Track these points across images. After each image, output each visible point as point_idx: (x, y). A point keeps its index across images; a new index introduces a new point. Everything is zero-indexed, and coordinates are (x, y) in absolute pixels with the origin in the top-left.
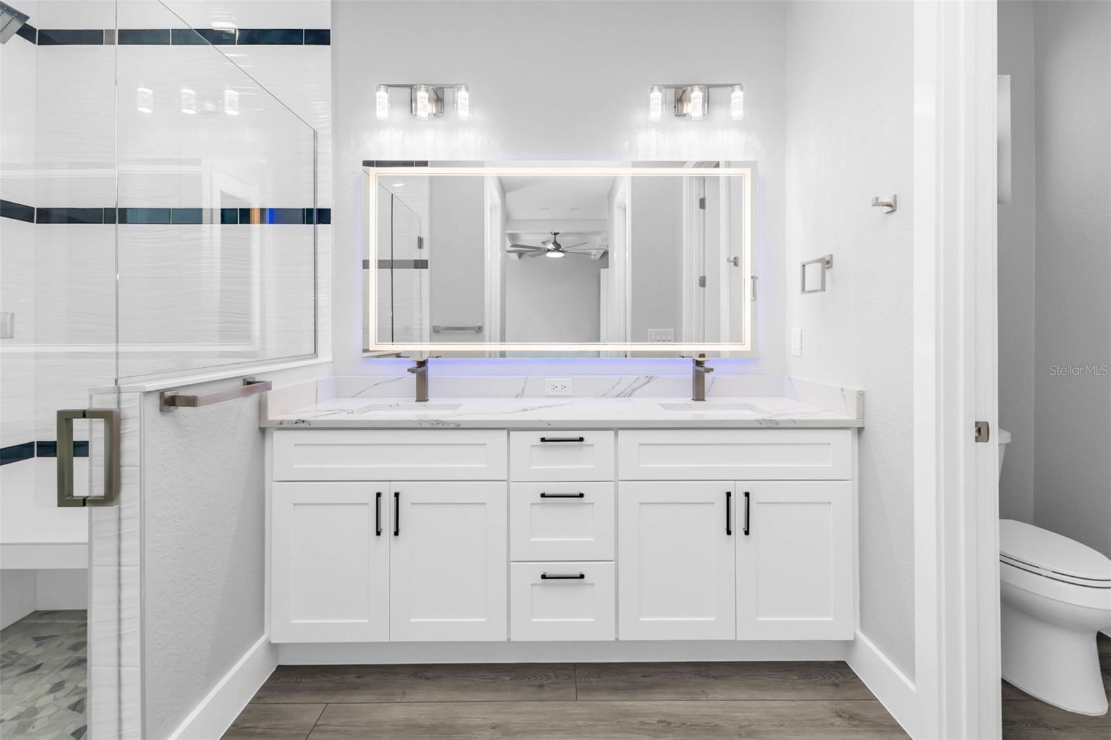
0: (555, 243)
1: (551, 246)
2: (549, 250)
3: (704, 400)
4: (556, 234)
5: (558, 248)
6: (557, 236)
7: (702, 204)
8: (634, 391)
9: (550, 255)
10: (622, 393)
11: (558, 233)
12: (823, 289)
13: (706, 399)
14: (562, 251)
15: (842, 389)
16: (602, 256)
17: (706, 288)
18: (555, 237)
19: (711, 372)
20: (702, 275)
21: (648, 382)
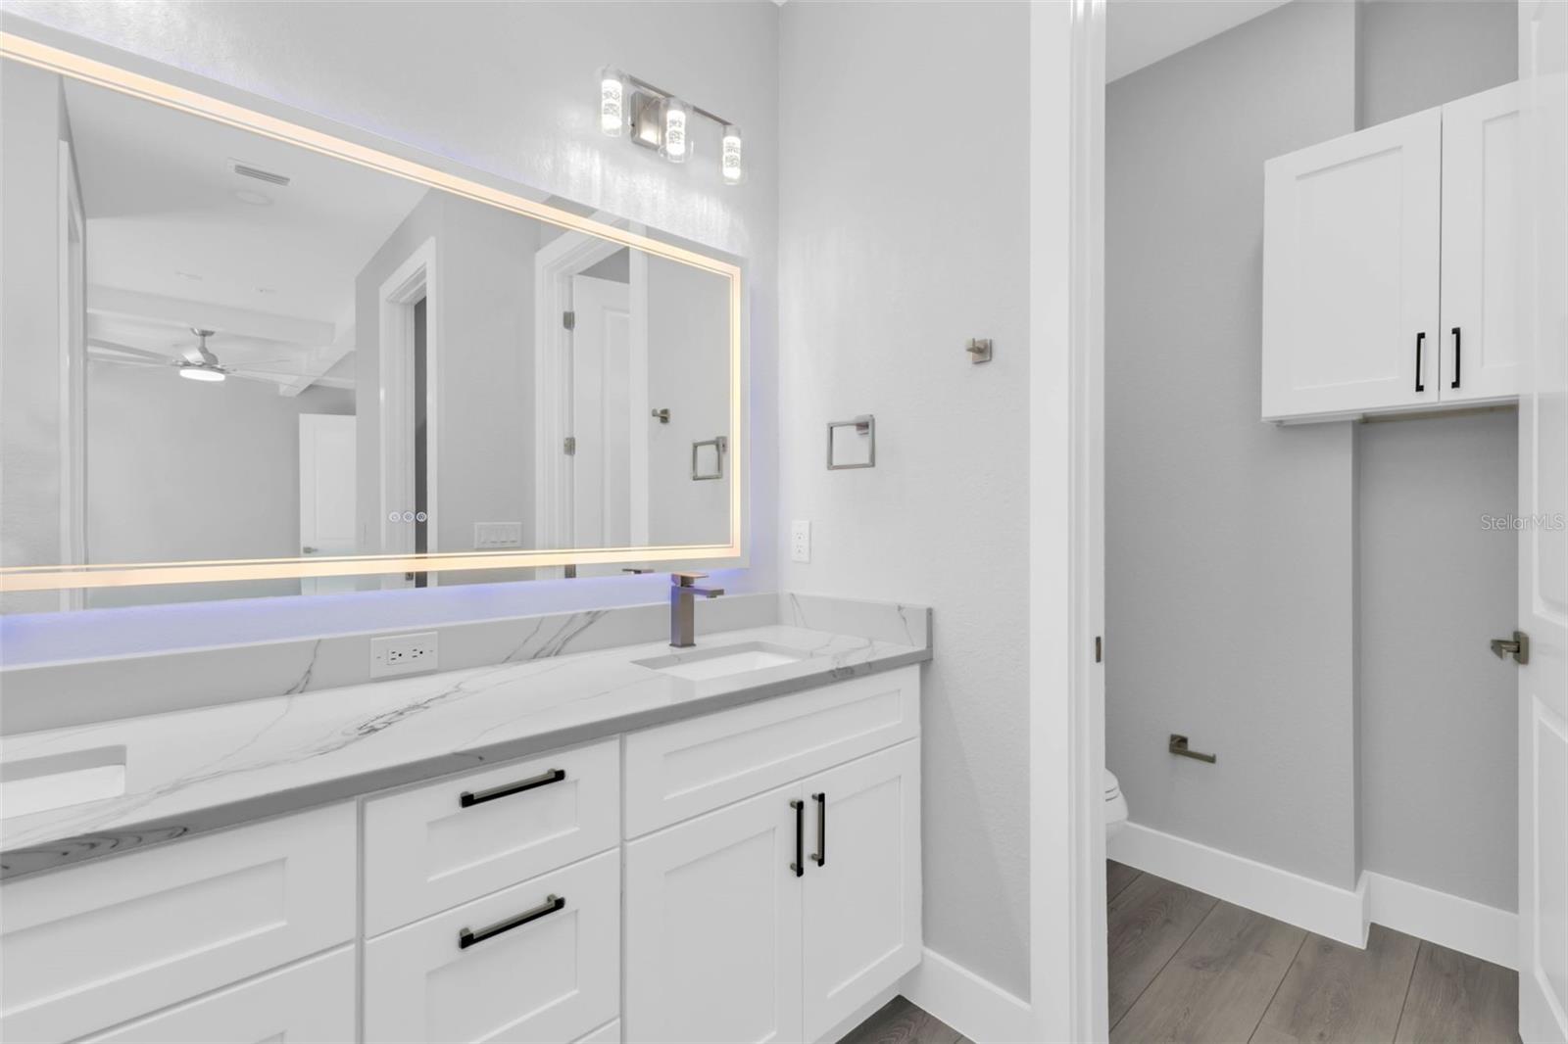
0: (204, 350)
1: (194, 356)
2: (187, 365)
3: (692, 645)
4: (204, 334)
5: (210, 363)
6: (207, 338)
7: (569, 321)
8: (564, 643)
9: (186, 373)
10: (543, 649)
11: (211, 333)
12: (872, 463)
13: (695, 642)
14: (221, 371)
15: (900, 608)
16: (305, 390)
17: (576, 456)
18: (204, 341)
19: (719, 597)
20: (567, 436)
21: (591, 623)
